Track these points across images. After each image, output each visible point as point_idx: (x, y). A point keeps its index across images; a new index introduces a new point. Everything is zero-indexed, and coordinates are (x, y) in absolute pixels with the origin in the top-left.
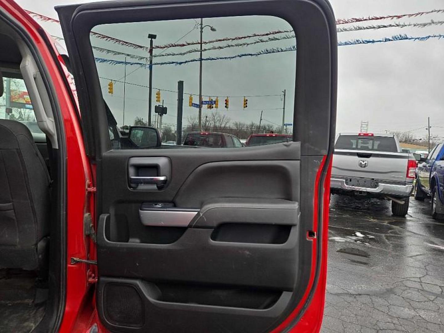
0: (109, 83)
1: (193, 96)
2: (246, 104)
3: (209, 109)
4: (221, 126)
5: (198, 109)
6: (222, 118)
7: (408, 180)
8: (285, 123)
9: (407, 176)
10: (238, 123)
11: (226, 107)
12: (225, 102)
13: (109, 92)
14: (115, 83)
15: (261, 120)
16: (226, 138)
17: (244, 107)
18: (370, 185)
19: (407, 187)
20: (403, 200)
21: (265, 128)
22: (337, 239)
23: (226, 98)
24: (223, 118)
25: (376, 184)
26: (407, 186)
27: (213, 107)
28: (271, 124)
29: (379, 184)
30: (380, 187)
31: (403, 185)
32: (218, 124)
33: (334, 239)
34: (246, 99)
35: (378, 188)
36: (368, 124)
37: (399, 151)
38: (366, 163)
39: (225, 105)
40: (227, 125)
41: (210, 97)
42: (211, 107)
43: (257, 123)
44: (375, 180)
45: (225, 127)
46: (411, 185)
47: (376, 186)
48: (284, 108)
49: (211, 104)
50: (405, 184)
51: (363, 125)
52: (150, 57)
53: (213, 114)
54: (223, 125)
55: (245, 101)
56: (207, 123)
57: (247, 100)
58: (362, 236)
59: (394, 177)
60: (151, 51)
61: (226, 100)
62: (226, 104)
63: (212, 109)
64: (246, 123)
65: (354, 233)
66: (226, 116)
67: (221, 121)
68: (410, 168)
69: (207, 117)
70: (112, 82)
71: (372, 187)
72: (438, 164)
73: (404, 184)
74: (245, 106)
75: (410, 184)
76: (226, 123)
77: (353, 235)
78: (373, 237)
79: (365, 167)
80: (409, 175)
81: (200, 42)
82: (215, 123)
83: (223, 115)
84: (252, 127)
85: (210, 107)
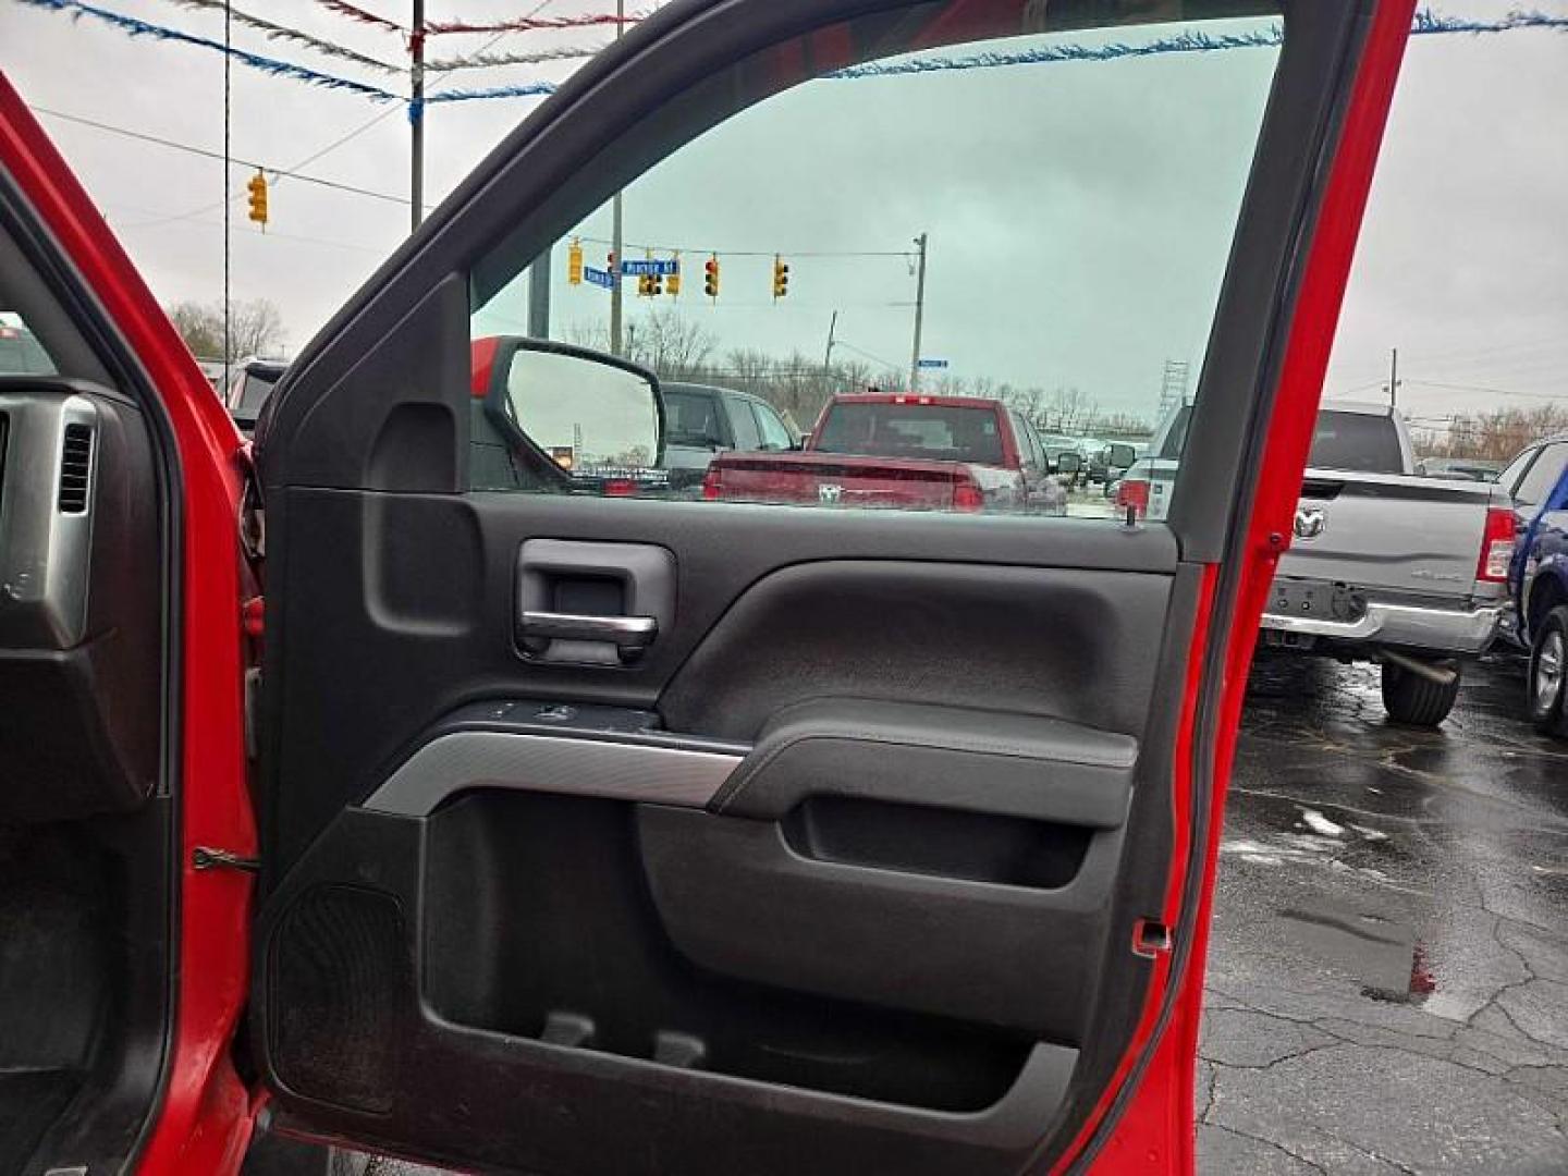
0: (250, 179)
1: (586, 242)
2: (785, 280)
3: (642, 297)
4: (682, 367)
5: (608, 292)
6: (688, 333)
7: (1484, 589)
8: (921, 358)
9: (1481, 575)
10: (746, 356)
11: (708, 290)
12: (706, 272)
13: (253, 217)
14: (277, 179)
15: (831, 344)
16: (730, 406)
17: (777, 294)
18: (1329, 610)
19: (1478, 618)
20: (1451, 669)
21: (840, 376)
22: (1248, 853)
23: (709, 258)
24: (694, 334)
25: (1353, 604)
26: (1480, 615)
27: (658, 291)
28: (861, 361)
29: (1370, 605)
30: (1370, 616)
31: (1463, 609)
32: (672, 358)
33: (1239, 853)
34: (783, 263)
35: (1363, 619)
36: (1186, 369)
37: (1408, 469)
38: (1317, 522)
39: (707, 283)
40: (708, 362)
41: (648, 250)
42: (654, 289)
43: (815, 356)
44: (1352, 589)
45: (697, 368)
46: (1494, 611)
47: (1354, 614)
48: (919, 304)
49: (655, 276)
50: (1471, 608)
51: (1171, 374)
52: (413, 69)
53: (654, 319)
54: (690, 362)
55: (778, 272)
56: (635, 352)
57: (786, 269)
58: (1335, 829)
59: (1425, 577)
60: (416, 45)
61: (709, 266)
62: (708, 278)
63: (656, 296)
64: (772, 356)
65: (1299, 817)
66: (702, 328)
67: (685, 344)
68: (1493, 542)
69: (632, 329)
70: (261, 175)
71: (1337, 618)
72: (1553, 526)
73: (1469, 604)
74: (780, 290)
75: (1490, 604)
76: (704, 352)
77: (1298, 825)
78: (1380, 835)
79: (1313, 534)
80: (1489, 572)
81: (614, 13)
82: (662, 351)
83: (690, 325)
84: (796, 370)
85: (651, 290)
